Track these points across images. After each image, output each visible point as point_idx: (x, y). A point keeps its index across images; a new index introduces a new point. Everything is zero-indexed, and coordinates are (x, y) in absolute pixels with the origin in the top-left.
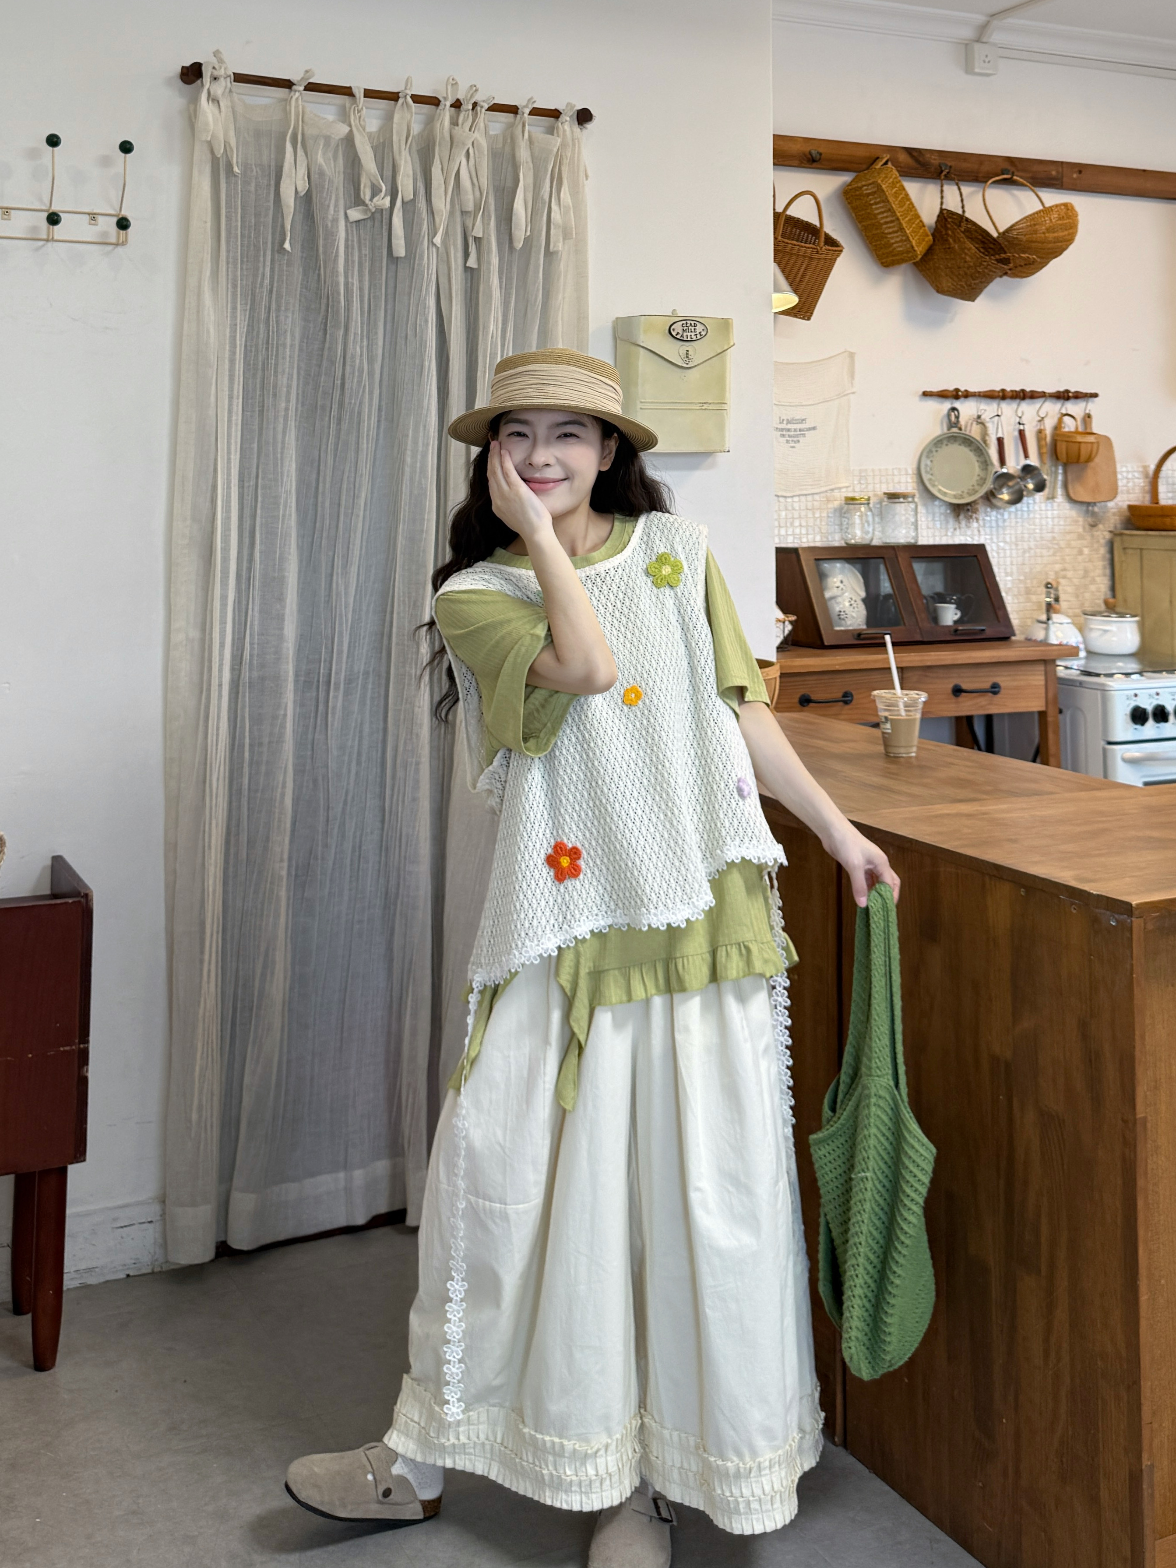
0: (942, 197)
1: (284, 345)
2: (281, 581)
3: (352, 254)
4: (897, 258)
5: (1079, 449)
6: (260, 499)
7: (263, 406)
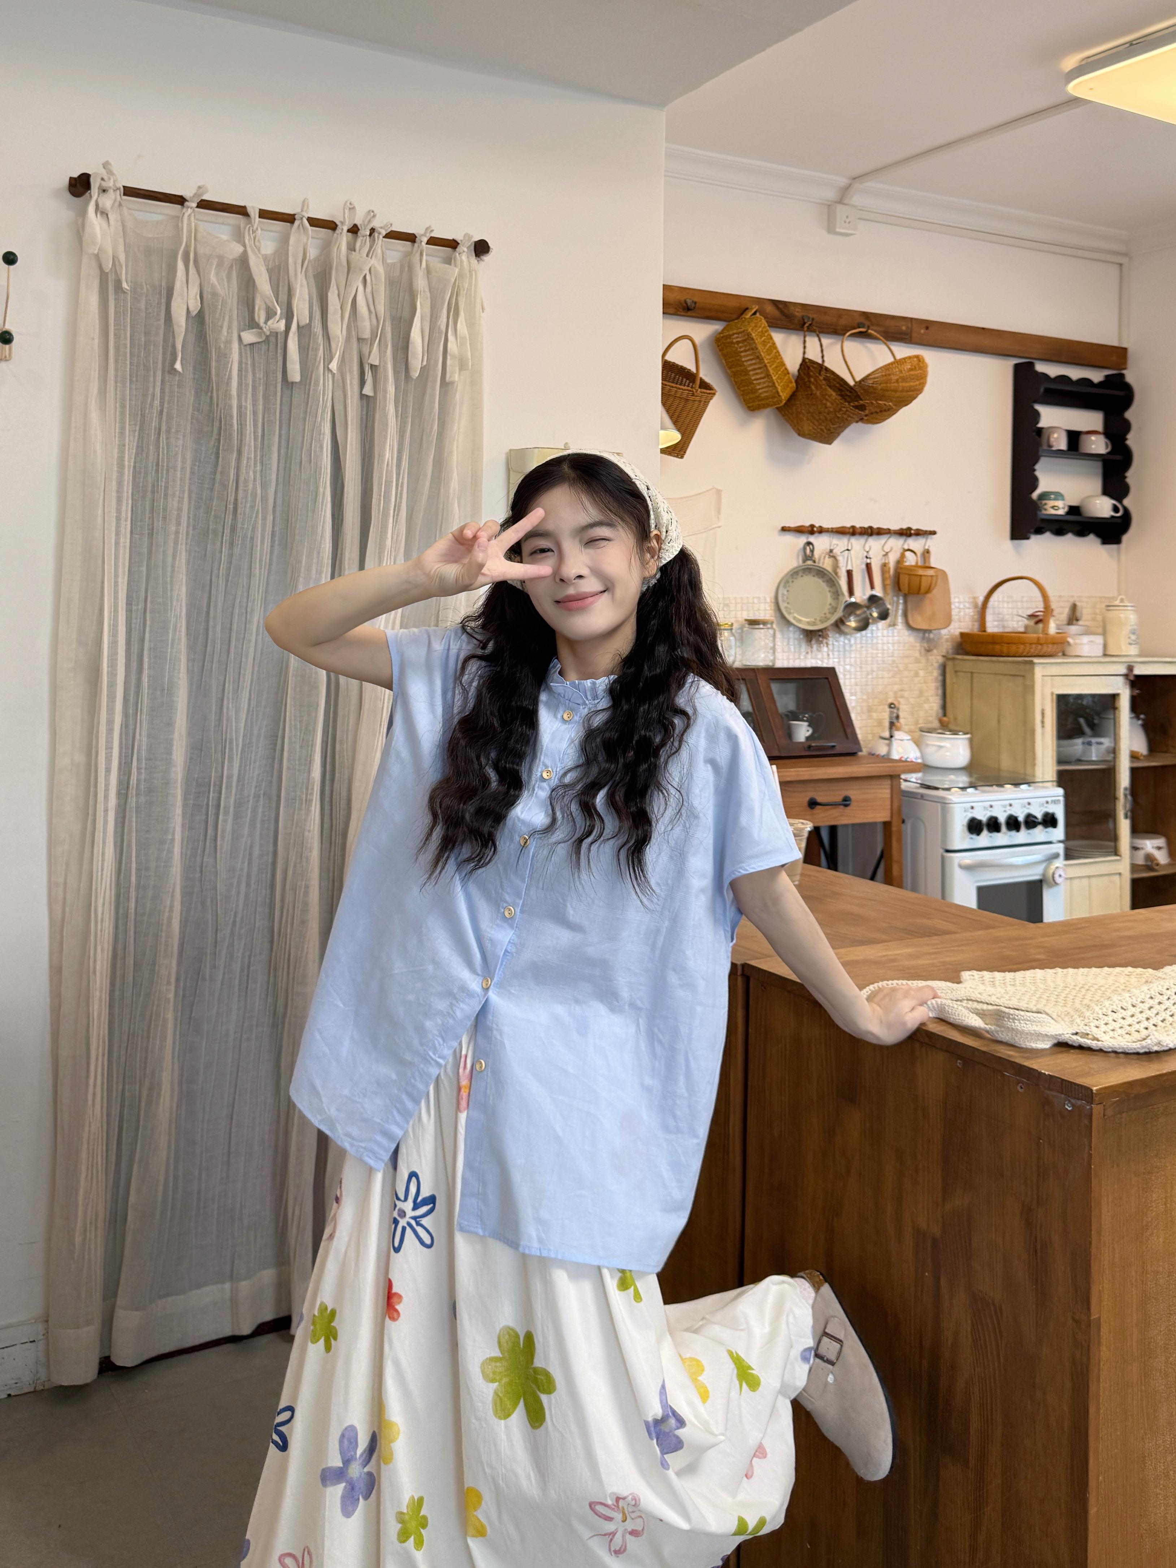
0: (804, 348)
1: (175, 468)
2: (171, 706)
3: (246, 377)
4: (763, 402)
5: (919, 582)
6: (148, 622)
7: (153, 529)
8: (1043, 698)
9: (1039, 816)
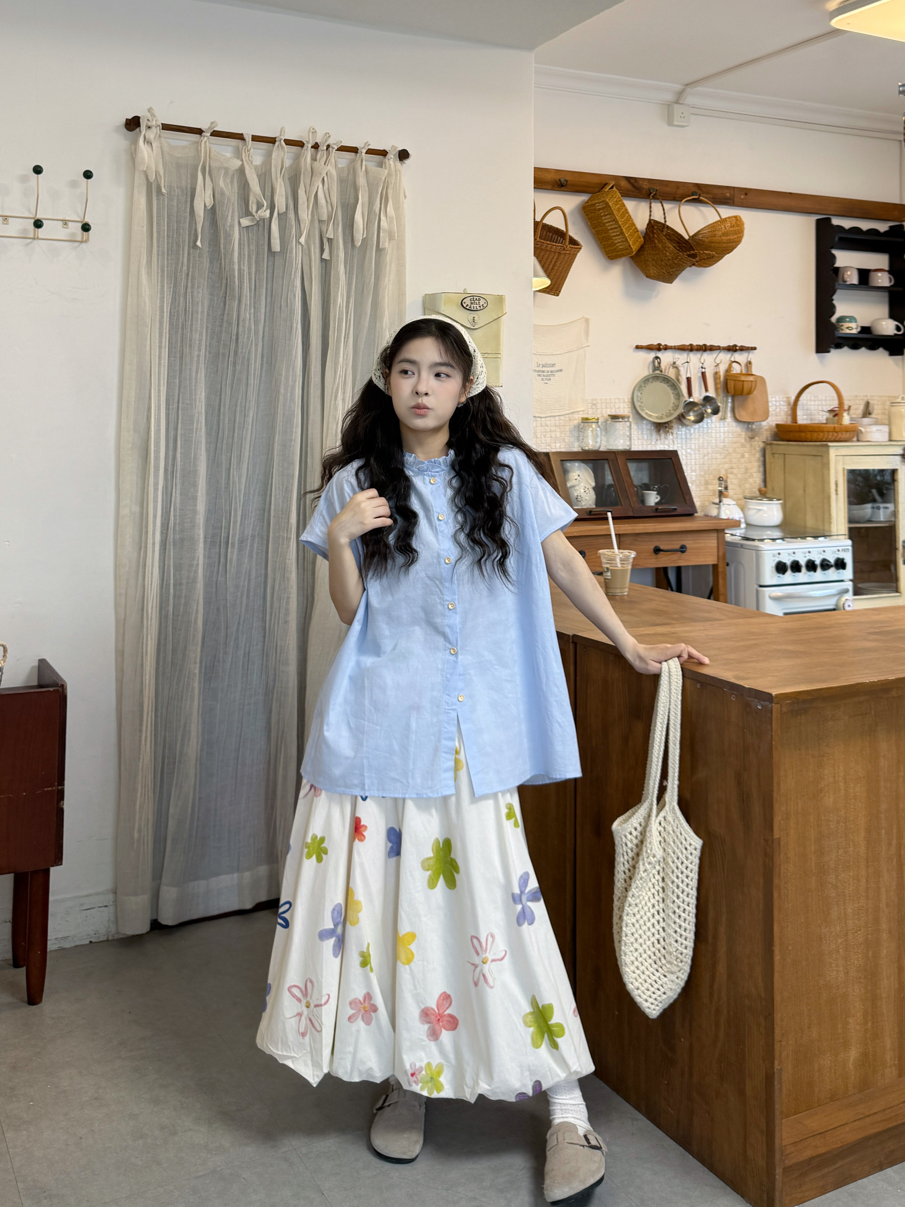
0: (650, 211)
1: (197, 312)
2: (195, 473)
3: (244, 249)
4: (619, 253)
5: (743, 385)
6: (180, 417)
7: (183, 354)
8: (836, 473)
9: (832, 561)
